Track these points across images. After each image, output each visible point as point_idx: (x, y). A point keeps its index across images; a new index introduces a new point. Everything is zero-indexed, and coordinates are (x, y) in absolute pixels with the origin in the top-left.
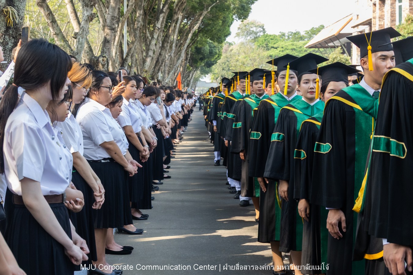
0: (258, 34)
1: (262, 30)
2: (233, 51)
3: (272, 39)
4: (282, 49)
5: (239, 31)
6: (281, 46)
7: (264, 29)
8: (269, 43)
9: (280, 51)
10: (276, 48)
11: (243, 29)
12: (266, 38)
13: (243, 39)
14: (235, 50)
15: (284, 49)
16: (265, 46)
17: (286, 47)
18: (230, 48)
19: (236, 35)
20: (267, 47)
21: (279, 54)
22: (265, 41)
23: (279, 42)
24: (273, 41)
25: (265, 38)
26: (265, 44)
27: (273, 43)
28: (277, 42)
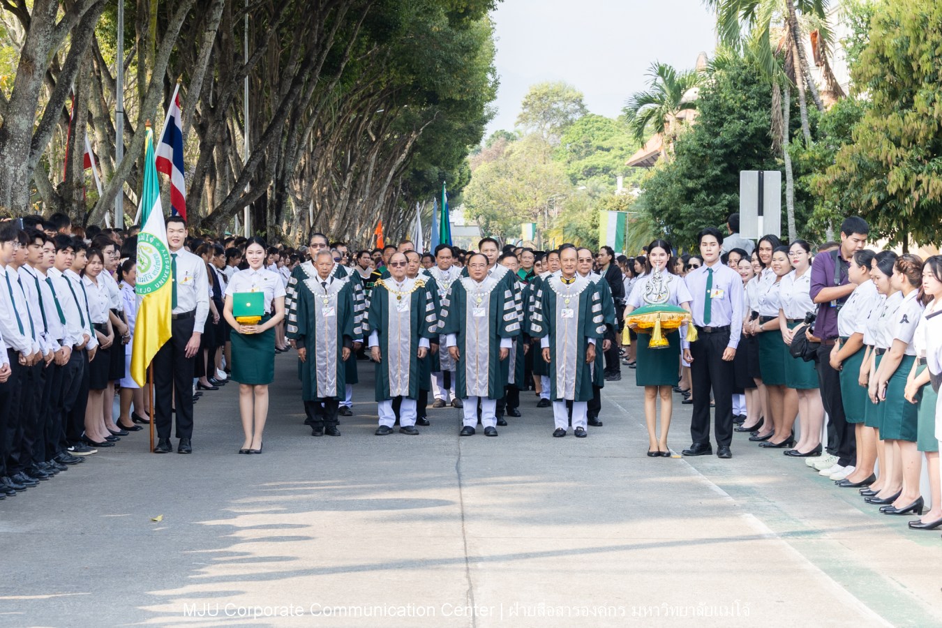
0: (570, 117)
1: (577, 107)
2: (512, 157)
3: (599, 129)
4: (620, 153)
5: (525, 110)
6: (618, 145)
7: (582, 107)
8: (591, 139)
9: (615, 157)
10: (608, 150)
11: (534, 106)
12: (587, 127)
13: (536, 127)
14: (516, 153)
15: (624, 152)
16: (583, 145)
17: (629, 147)
18: (507, 149)
19: (519, 119)
20: (587, 146)
21: (614, 163)
22: (584, 133)
23: (615, 137)
24: (601, 132)
25: (584, 127)
26: (582, 139)
27: (601, 138)
28: (611, 136)
